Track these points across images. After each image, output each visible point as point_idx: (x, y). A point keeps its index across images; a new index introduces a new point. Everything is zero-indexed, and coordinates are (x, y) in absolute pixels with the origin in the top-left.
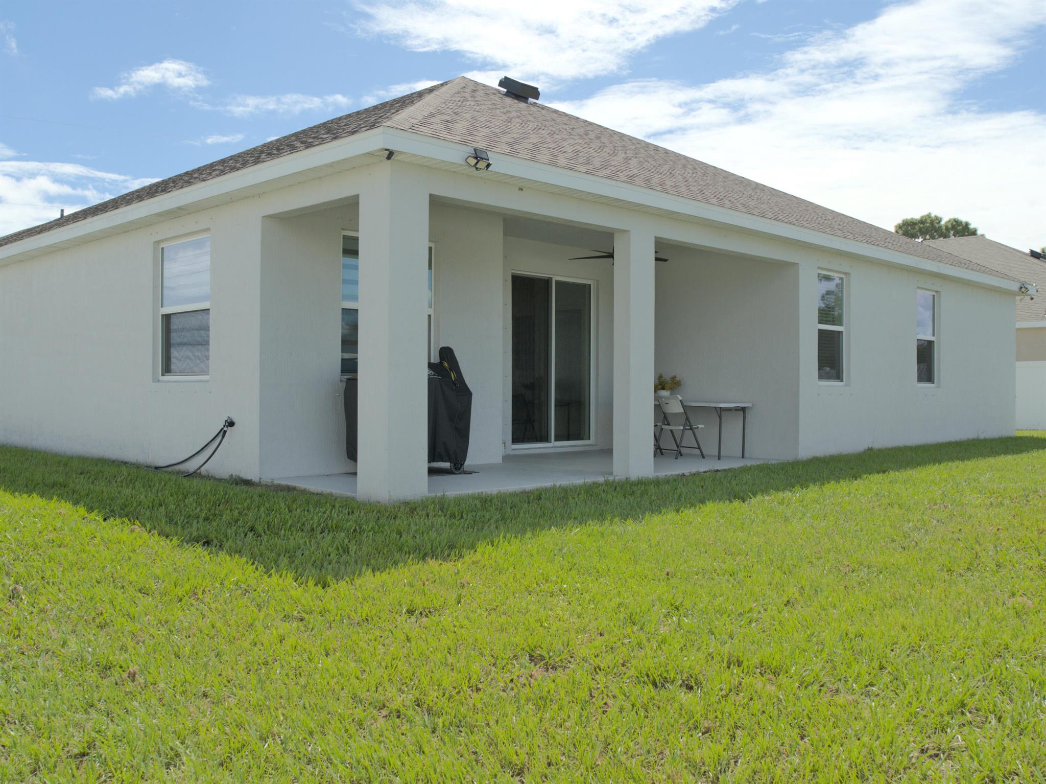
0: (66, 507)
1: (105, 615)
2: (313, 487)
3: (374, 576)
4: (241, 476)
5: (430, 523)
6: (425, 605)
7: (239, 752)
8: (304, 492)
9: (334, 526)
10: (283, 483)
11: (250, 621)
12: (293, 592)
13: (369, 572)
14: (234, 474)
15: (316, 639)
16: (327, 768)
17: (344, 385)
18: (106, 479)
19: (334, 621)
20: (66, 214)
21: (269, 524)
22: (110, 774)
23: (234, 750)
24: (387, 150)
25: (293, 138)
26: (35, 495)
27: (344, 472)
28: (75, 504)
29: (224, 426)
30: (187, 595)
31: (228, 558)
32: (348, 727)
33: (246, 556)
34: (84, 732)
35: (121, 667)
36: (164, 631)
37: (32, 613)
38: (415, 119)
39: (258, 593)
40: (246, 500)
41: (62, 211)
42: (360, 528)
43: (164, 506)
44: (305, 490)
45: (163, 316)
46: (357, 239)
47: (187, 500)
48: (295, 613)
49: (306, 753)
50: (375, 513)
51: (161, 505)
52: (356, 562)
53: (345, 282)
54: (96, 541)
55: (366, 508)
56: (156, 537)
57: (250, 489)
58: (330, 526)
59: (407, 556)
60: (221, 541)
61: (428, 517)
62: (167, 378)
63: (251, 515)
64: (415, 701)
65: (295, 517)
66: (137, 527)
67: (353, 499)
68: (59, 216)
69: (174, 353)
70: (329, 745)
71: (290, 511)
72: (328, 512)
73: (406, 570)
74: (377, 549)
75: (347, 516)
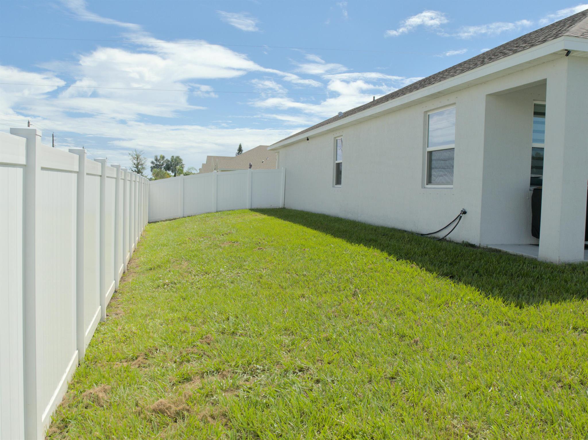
0: (377, 252)
1: (400, 309)
2: (511, 251)
3: (551, 305)
4: (469, 242)
5: (586, 277)
6: (584, 326)
7: (475, 391)
8: (506, 253)
9: (525, 274)
10: (493, 247)
11: (478, 322)
12: (503, 309)
13: (548, 303)
14: (465, 241)
15: (517, 337)
16: (526, 409)
17: (532, 192)
18: (396, 239)
19: (527, 328)
20: (376, 99)
21: (486, 270)
22: (407, 390)
23: (472, 390)
24: (566, 50)
25: (502, 48)
26: (362, 245)
27: (529, 244)
28: (382, 251)
29: (461, 214)
30: (443, 304)
31: (465, 287)
32: (538, 389)
33: (474, 286)
34: (393, 367)
35: (410, 337)
36: (431, 321)
37: (364, 304)
38: (584, 29)
39: (483, 307)
40: (473, 256)
41: (374, 97)
42: (541, 276)
43: (427, 256)
44: (506, 252)
45: (428, 152)
46: (544, 106)
47: (440, 253)
48: (504, 321)
49: (513, 398)
50: (550, 268)
51: (426, 255)
52: (539, 296)
53: (535, 131)
54: (394, 271)
55: (544, 265)
56: (425, 272)
57: (475, 249)
58: (523, 273)
59: (572, 295)
60: (460, 277)
61: (584, 274)
62: (429, 186)
63: (476, 263)
64: (580, 381)
65: (502, 267)
66: (414, 265)
67: (536, 260)
68: (372, 100)
69: (434, 173)
70: (527, 396)
71: (499, 263)
72: (521, 266)
73: (571, 304)
74: (552, 290)
75: (533, 269)
